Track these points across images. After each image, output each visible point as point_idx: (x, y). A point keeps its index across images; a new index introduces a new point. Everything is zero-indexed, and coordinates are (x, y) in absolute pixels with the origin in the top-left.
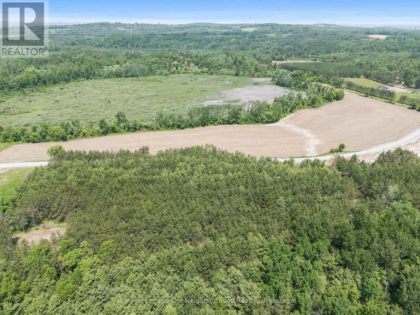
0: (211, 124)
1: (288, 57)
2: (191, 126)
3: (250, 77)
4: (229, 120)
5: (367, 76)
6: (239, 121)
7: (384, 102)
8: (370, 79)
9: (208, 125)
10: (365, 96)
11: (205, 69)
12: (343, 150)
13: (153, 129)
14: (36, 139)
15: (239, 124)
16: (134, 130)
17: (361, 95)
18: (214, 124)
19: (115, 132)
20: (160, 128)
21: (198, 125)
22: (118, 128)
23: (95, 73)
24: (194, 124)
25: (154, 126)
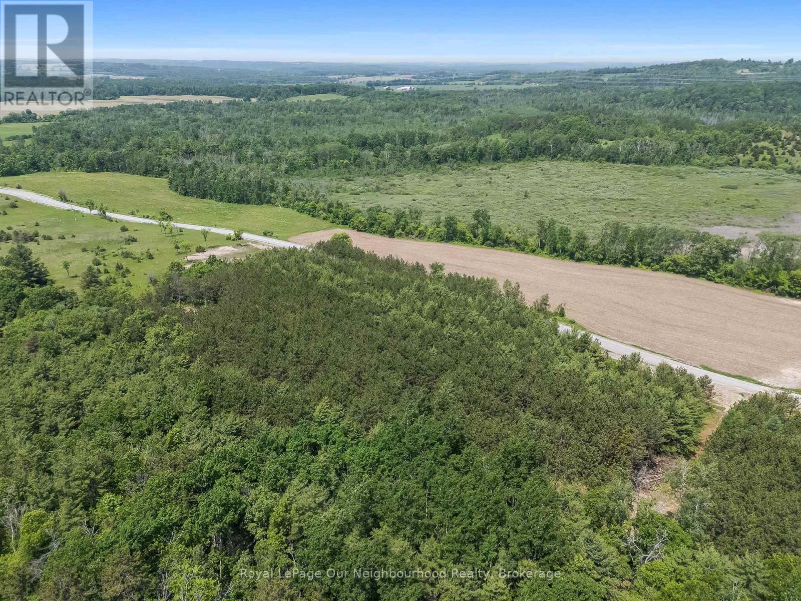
0: (644, 265)
14: (361, 226)
16: (493, 244)
18: (651, 267)
19: (464, 240)
20: (539, 250)
21: (615, 262)
22: (469, 235)
23: (569, 150)
24: (602, 257)
25: (526, 244)
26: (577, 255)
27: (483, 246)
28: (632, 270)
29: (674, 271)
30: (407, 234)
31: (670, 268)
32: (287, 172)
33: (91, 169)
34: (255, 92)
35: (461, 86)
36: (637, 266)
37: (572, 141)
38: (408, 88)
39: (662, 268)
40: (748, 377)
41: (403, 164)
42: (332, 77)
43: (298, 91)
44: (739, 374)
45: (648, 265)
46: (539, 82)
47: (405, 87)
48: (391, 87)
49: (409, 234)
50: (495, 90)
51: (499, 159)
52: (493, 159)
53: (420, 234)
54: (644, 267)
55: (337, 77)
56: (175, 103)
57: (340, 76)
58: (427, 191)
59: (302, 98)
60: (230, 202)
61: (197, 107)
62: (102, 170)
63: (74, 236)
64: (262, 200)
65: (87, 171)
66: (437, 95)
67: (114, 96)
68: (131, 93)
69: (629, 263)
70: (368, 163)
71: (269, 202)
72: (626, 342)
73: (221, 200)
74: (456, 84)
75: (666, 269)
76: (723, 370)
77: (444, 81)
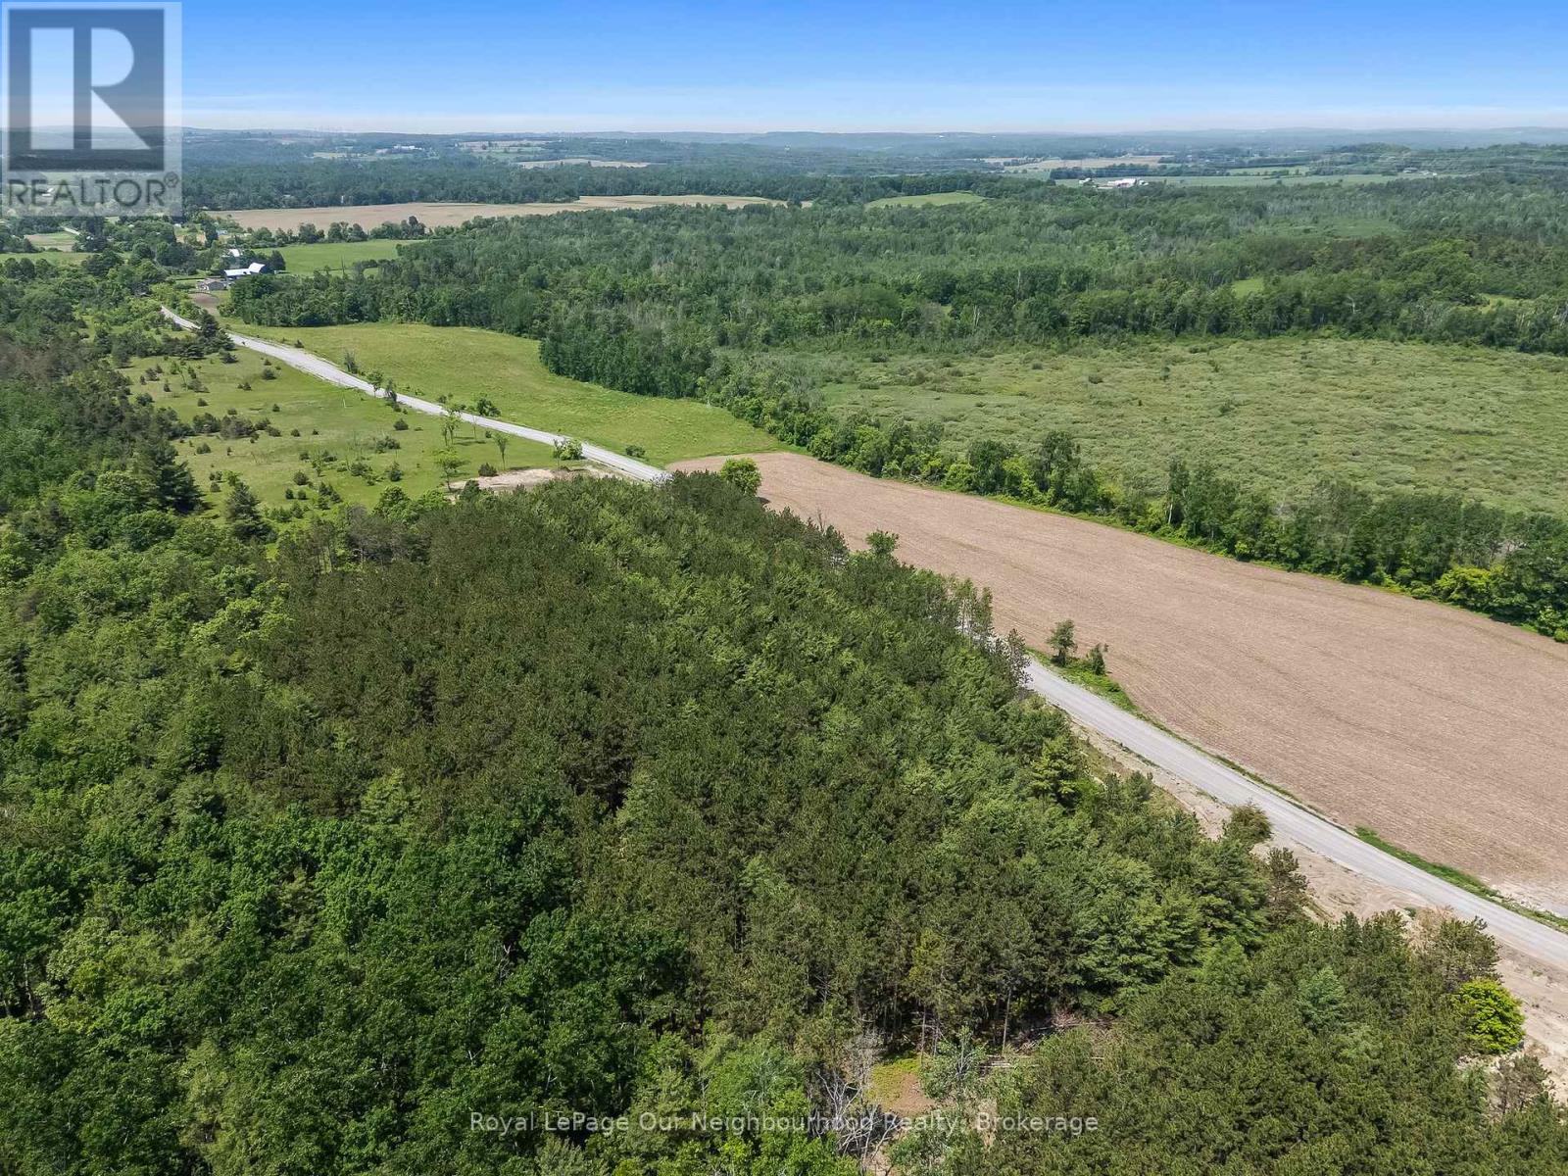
14: (826, 450)
19: (1016, 493)
20: (1170, 527)
21: (1326, 568)
22: (1027, 483)
23: (1395, 316)
24: (1299, 556)
25: (1141, 511)
26: (1241, 546)
27: (1053, 509)
28: (1364, 591)
29: (1462, 603)
30: (907, 471)
31: (1454, 595)
32: (767, 339)
33: (440, 322)
34: (816, 190)
35: (1256, 178)
36: (1378, 582)
37: (1411, 296)
38: (1130, 181)
39: (1437, 592)
40: (1468, 872)
41: (1003, 332)
42: (991, 161)
43: (896, 187)
44: (1444, 862)
45: (1405, 582)
46: (1439, 170)
47: (1125, 181)
48: (1096, 181)
49: (911, 471)
50: (1321, 186)
51: (1225, 330)
52: (1210, 331)
53: (932, 472)
54: (1397, 588)
55: (1002, 161)
56: (658, 208)
57: (1010, 160)
58: (1018, 388)
59: (904, 201)
60: (625, 390)
61: (690, 217)
62: (456, 323)
63: (316, 433)
64: (680, 390)
65: (433, 325)
66: (1178, 195)
67: (571, 195)
68: (601, 191)
69: (1361, 573)
70: (931, 328)
71: (692, 394)
72: (1206, 748)
73: (611, 386)
74: (1245, 174)
75: (1445, 596)
76: (1410, 847)
77: (1219, 168)
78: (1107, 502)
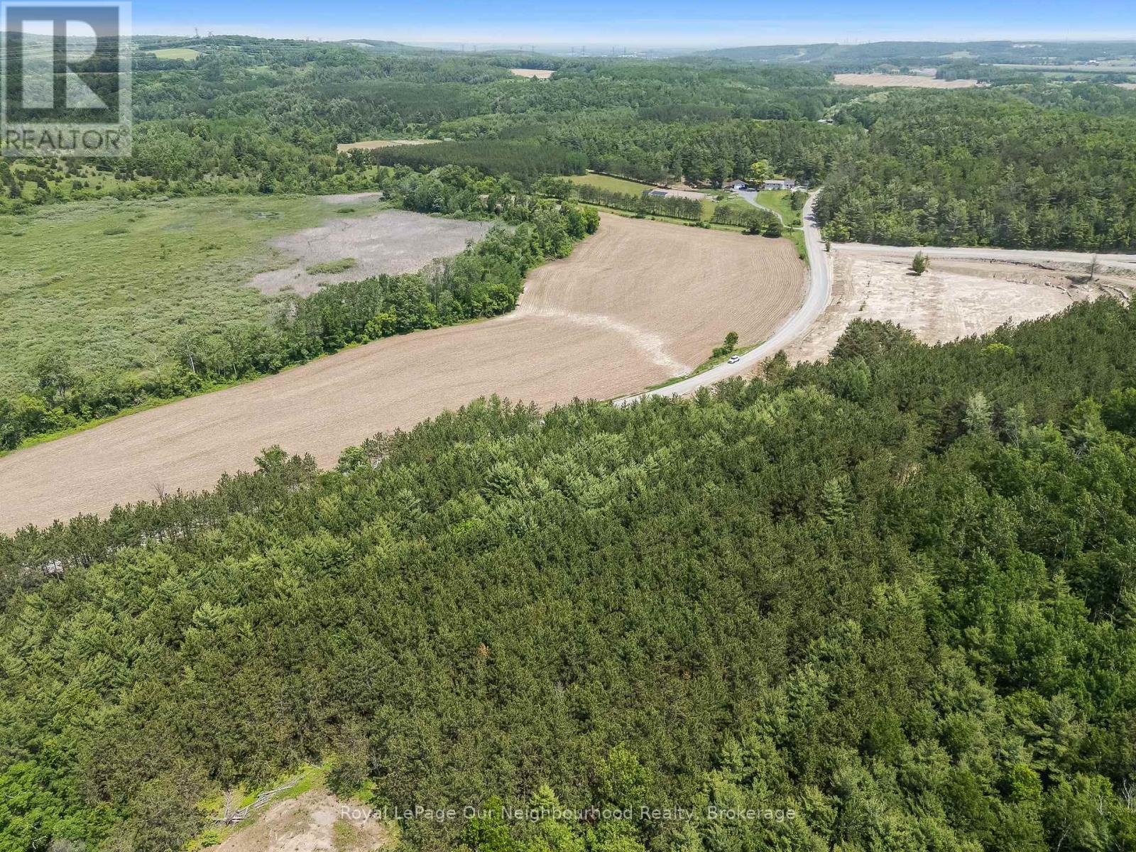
0: (348, 342)
1: (359, 131)
2: (297, 357)
3: (310, 194)
4: (399, 322)
5: (599, 169)
6: (427, 319)
7: (685, 224)
8: (608, 175)
9: (341, 347)
10: (637, 217)
11: (147, 180)
12: (735, 347)
13: (177, 392)
15: (426, 328)
16: (115, 408)
17: (626, 216)
18: (359, 341)
29: (385, 335)
78: (136, 392)
